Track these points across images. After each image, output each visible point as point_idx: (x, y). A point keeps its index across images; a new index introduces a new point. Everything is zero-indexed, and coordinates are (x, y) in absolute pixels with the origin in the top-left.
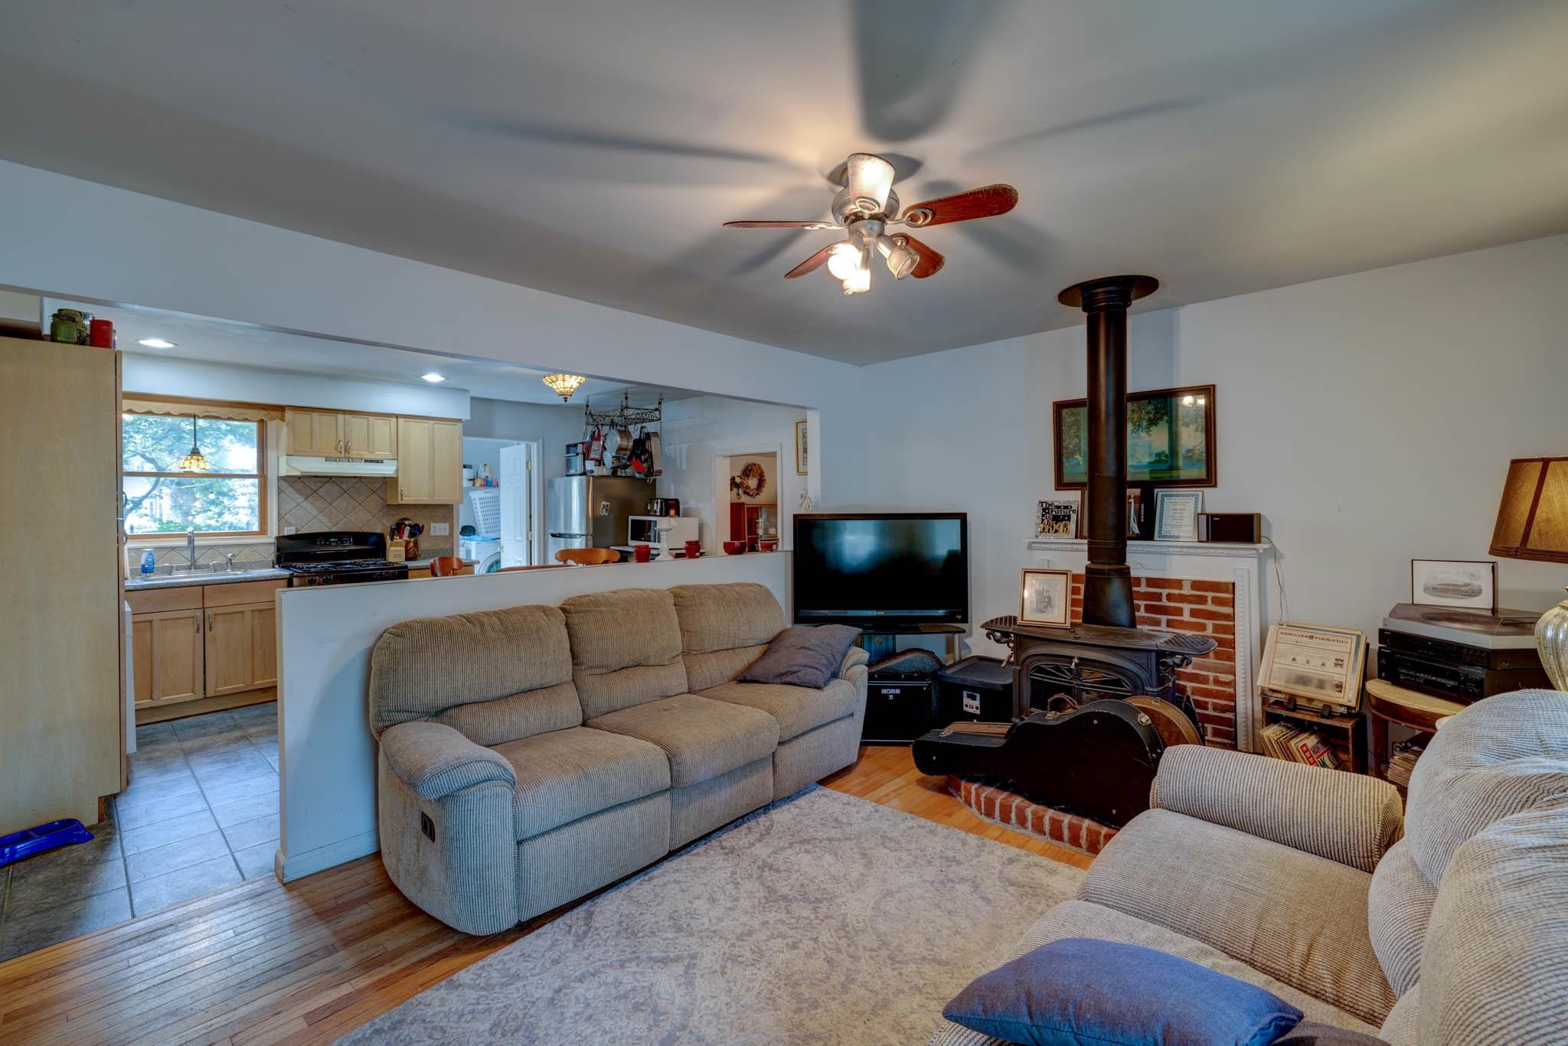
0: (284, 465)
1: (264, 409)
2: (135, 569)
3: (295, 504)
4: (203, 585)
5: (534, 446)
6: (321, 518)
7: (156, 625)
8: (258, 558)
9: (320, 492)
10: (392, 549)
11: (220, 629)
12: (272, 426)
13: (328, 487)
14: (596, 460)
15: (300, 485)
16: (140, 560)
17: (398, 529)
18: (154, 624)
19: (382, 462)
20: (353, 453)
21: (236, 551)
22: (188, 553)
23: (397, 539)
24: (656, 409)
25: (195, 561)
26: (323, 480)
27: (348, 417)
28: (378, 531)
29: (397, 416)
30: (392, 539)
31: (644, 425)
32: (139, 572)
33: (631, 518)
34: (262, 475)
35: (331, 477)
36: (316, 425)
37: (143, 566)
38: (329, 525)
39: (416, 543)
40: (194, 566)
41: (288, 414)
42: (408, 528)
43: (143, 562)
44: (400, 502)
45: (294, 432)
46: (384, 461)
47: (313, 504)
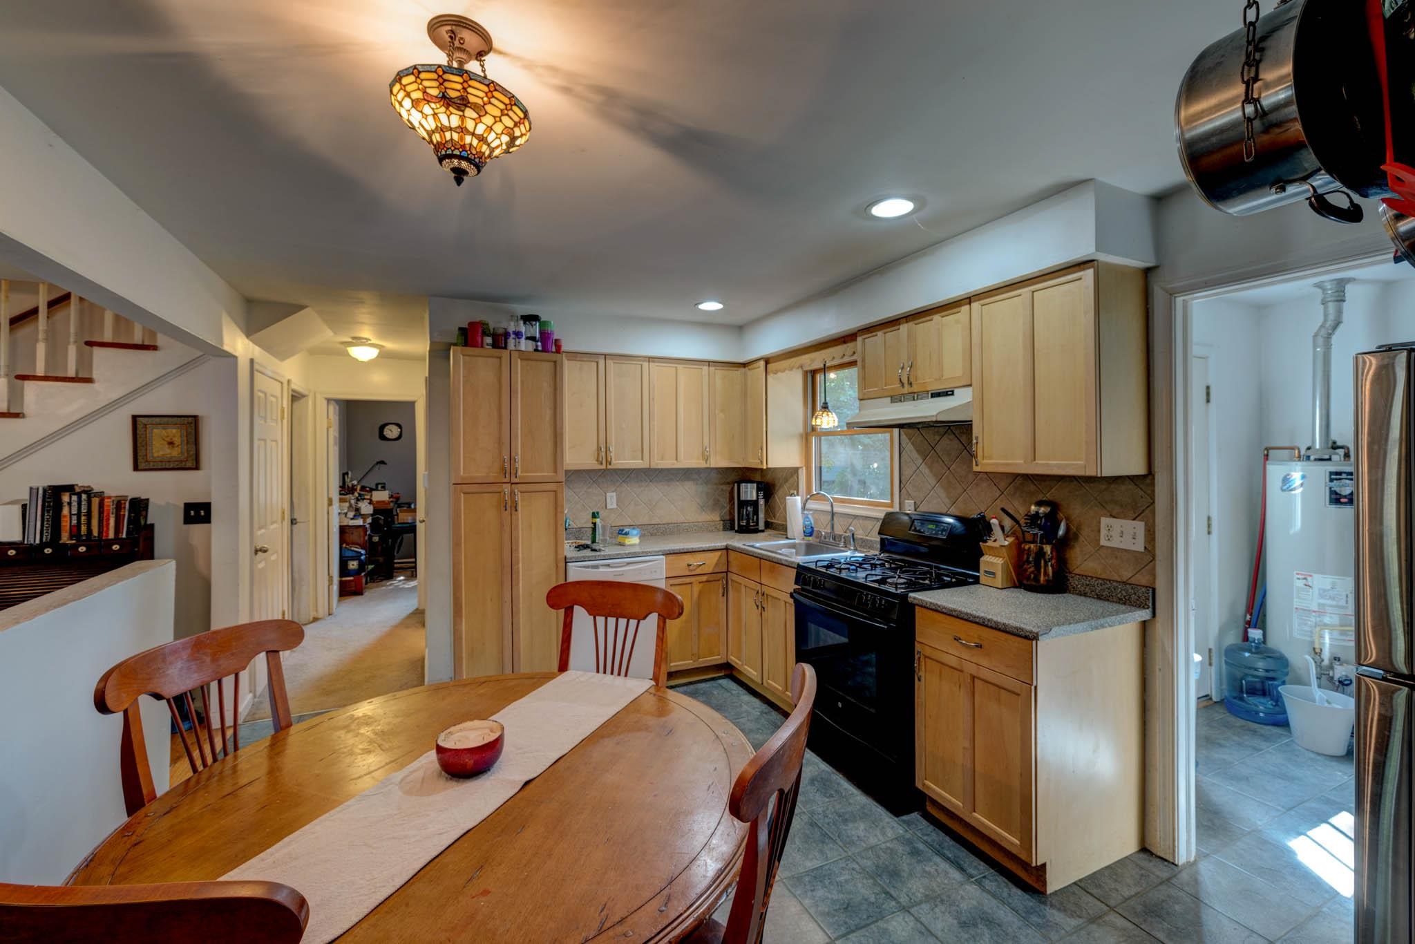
3: (915, 468)
4: (759, 558)
6: (939, 489)
9: (938, 449)
11: (770, 612)
13: (945, 441)
15: (919, 440)
19: (952, 393)
20: (918, 384)
27: (912, 325)
29: (970, 300)
36: (881, 349)
38: (947, 501)
41: (859, 343)
46: (956, 391)
47: (930, 468)
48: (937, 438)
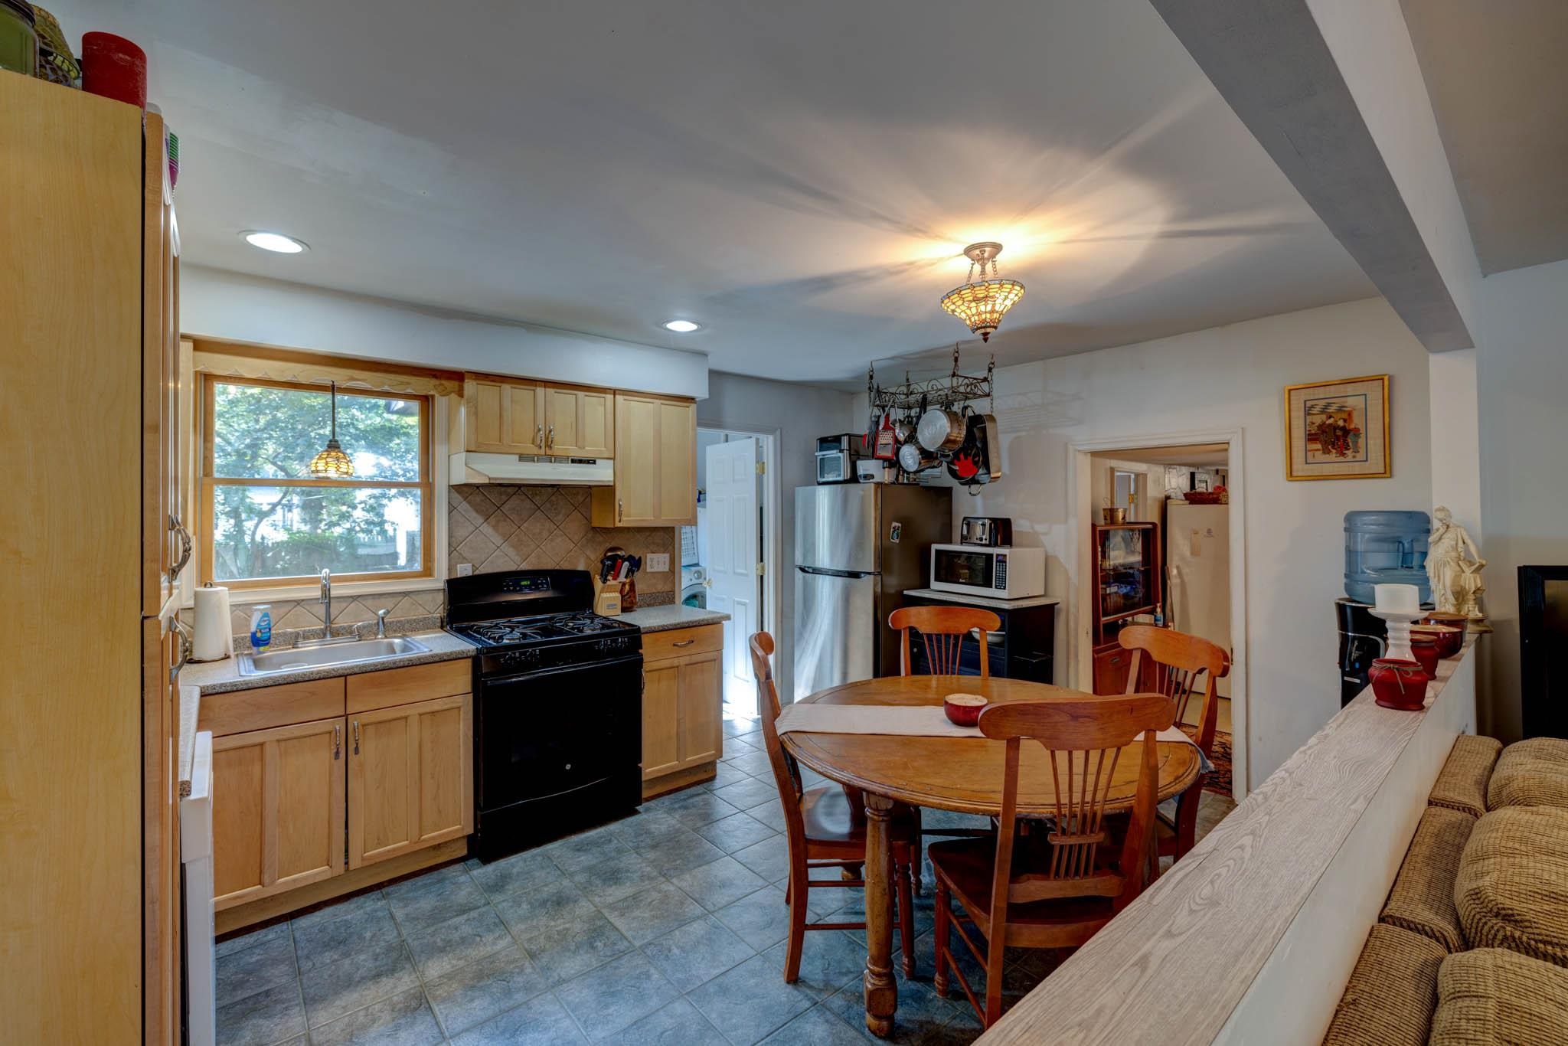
0: (460, 468)
1: (435, 377)
2: (243, 639)
3: (472, 528)
4: (345, 675)
5: (769, 442)
6: (506, 548)
7: (269, 750)
8: (419, 613)
9: (506, 508)
10: (605, 595)
11: (370, 748)
12: (441, 403)
13: (514, 502)
14: (885, 459)
15: (478, 499)
16: (248, 626)
17: (610, 566)
18: (268, 749)
19: (594, 462)
20: (558, 449)
21: (390, 603)
22: (321, 610)
23: (611, 582)
24: (985, 380)
25: (331, 623)
26: (510, 490)
27: (550, 391)
28: (581, 567)
29: (615, 392)
30: (605, 581)
31: (968, 403)
32: (249, 643)
33: (935, 547)
34: (426, 483)
35: (519, 486)
36: (507, 403)
37: (254, 635)
38: (517, 558)
39: (632, 585)
40: (329, 630)
41: (469, 386)
42: (626, 564)
43: (253, 628)
44: (618, 525)
45: (476, 414)
46: (598, 461)
47: (495, 527)
48: (504, 498)
